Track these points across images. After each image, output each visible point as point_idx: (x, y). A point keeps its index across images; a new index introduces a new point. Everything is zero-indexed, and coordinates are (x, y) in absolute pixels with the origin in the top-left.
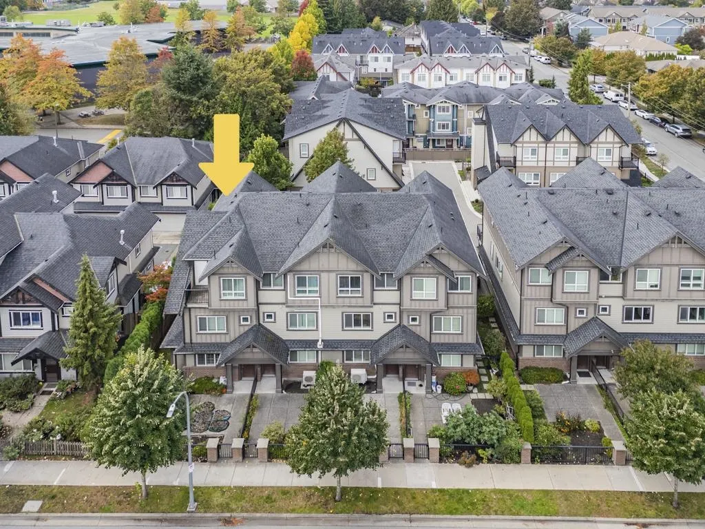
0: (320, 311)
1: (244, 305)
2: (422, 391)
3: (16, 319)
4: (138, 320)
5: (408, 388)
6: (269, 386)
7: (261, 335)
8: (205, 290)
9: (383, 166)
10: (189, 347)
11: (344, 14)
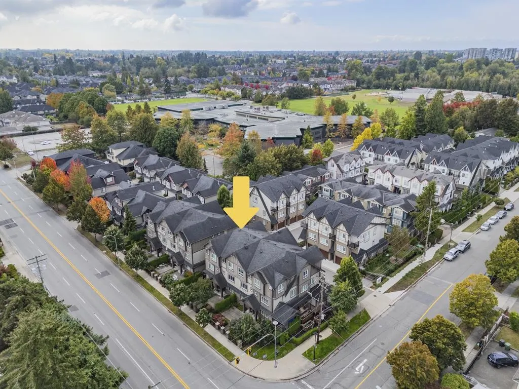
1: (153, 230)
7: (156, 239)
9: (267, 211)
11: (432, 123)
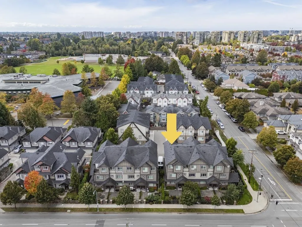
0: (123, 174)
1: (106, 174)
2: (145, 191)
3: (58, 177)
4: (84, 176)
5: (142, 191)
6: (112, 190)
7: (110, 180)
8: (98, 170)
9: (143, 135)
10: (96, 182)
11: (139, 71)
